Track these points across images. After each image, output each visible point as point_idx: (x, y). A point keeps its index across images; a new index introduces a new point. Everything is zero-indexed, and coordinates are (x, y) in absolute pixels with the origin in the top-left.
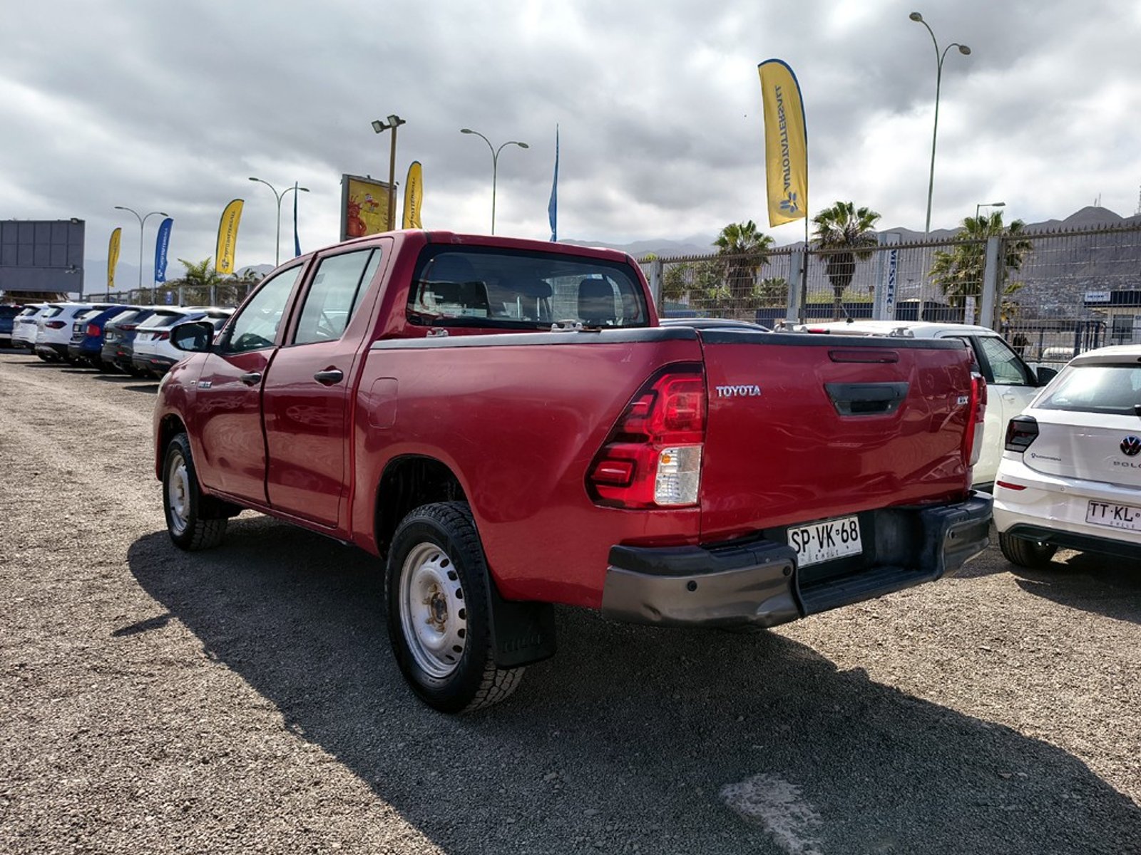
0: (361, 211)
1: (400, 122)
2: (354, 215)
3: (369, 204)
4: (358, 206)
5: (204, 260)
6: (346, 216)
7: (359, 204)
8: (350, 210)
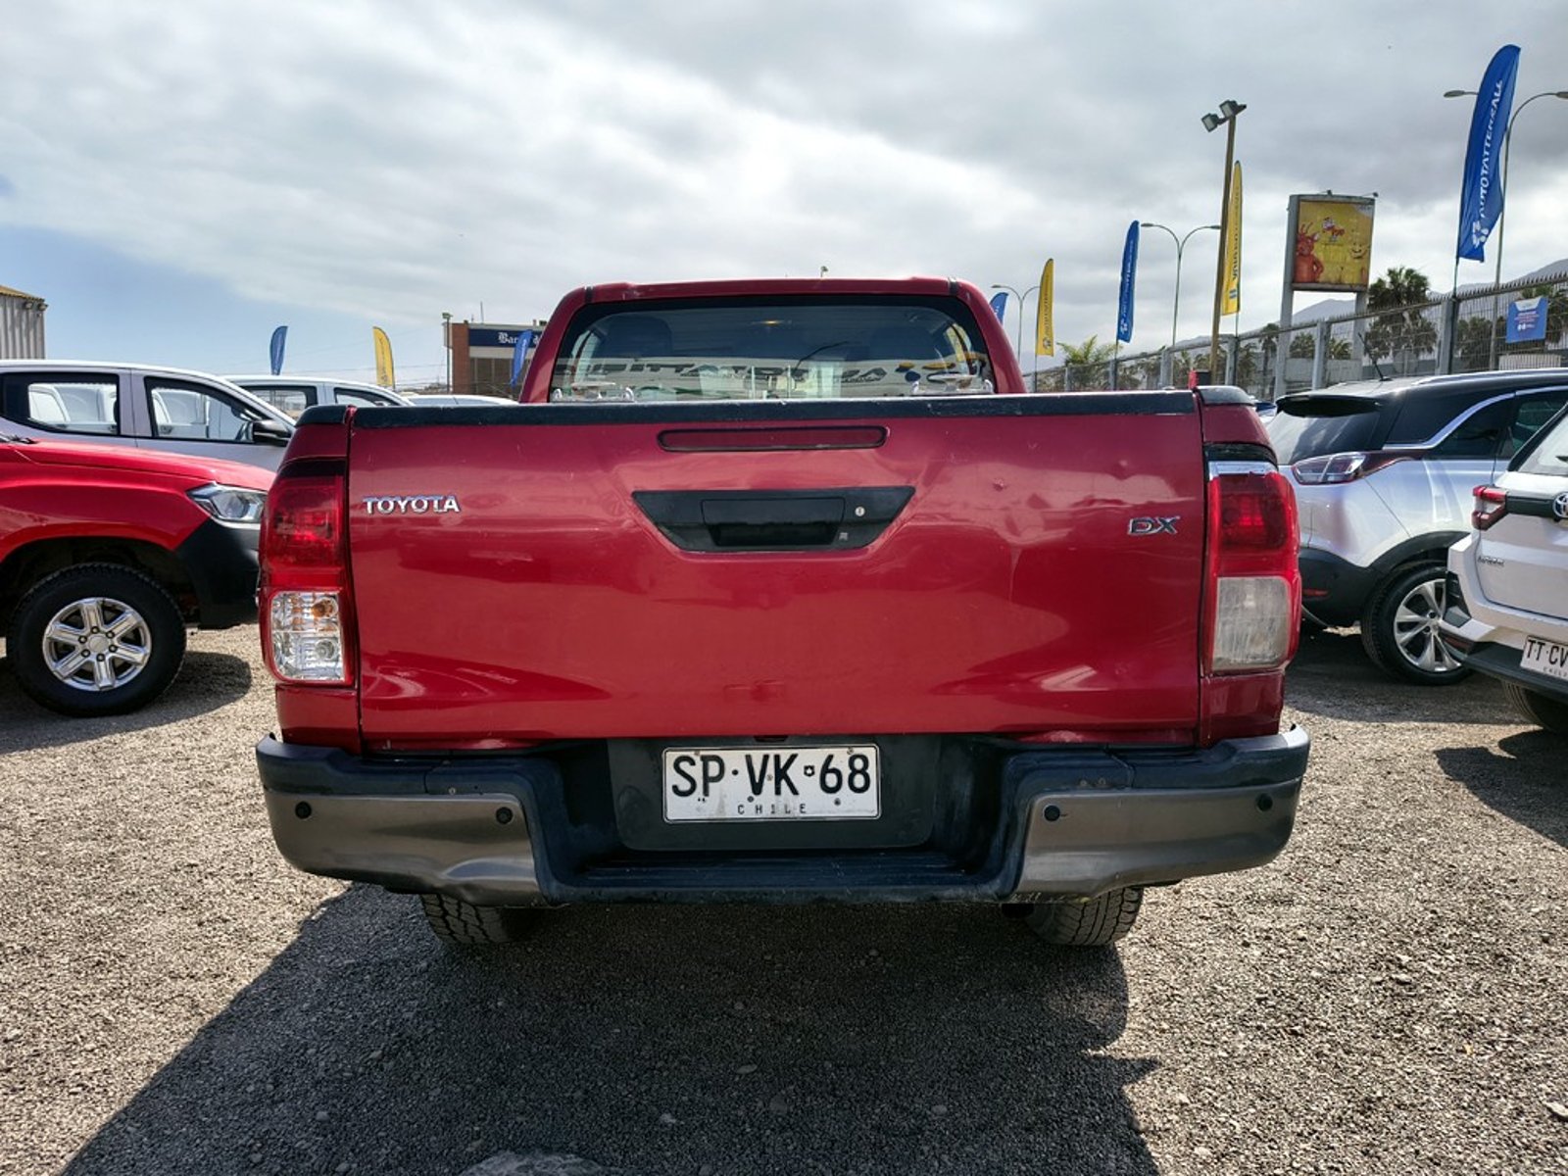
0: (1316, 245)
1: (1235, 108)
2: (1306, 252)
3: (1329, 233)
4: (1312, 238)
5: (1087, 340)
6: (1294, 254)
7: (1314, 235)
8: (1300, 246)
